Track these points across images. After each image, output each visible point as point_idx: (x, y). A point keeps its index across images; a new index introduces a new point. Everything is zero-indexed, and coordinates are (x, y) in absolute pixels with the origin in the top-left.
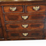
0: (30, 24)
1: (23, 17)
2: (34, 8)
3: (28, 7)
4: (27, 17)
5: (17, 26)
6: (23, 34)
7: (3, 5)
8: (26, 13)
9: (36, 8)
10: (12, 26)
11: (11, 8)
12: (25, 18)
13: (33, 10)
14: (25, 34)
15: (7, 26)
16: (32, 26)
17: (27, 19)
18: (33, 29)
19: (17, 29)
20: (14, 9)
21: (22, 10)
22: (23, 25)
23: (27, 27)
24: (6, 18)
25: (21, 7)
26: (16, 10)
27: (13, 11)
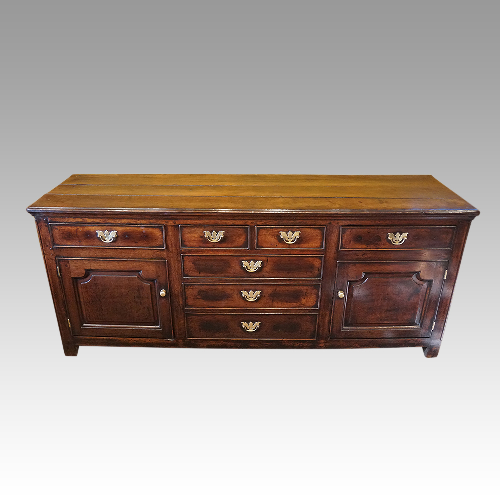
0: (270, 290)
1: (245, 264)
2: (283, 235)
3: (264, 232)
4: (259, 264)
5: (223, 296)
6: (245, 325)
7: (182, 222)
8: (254, 252)
9: (291, 237)
10: (206, 296)
11: (207, 234)
12: (253, 267)
13: (281, 241)
14: (251, 327)
15: (190, 292)
16: (275, 297)
17: (260, 270)
18: (278, 308)
19: (222, 306)
20: (217, 237)
21: (242, 240)
22: (245, 293)
23: (258, 300)
24: (189, 264)
25: (241, 232)
26: (223, 241)
27: (214, 245)
